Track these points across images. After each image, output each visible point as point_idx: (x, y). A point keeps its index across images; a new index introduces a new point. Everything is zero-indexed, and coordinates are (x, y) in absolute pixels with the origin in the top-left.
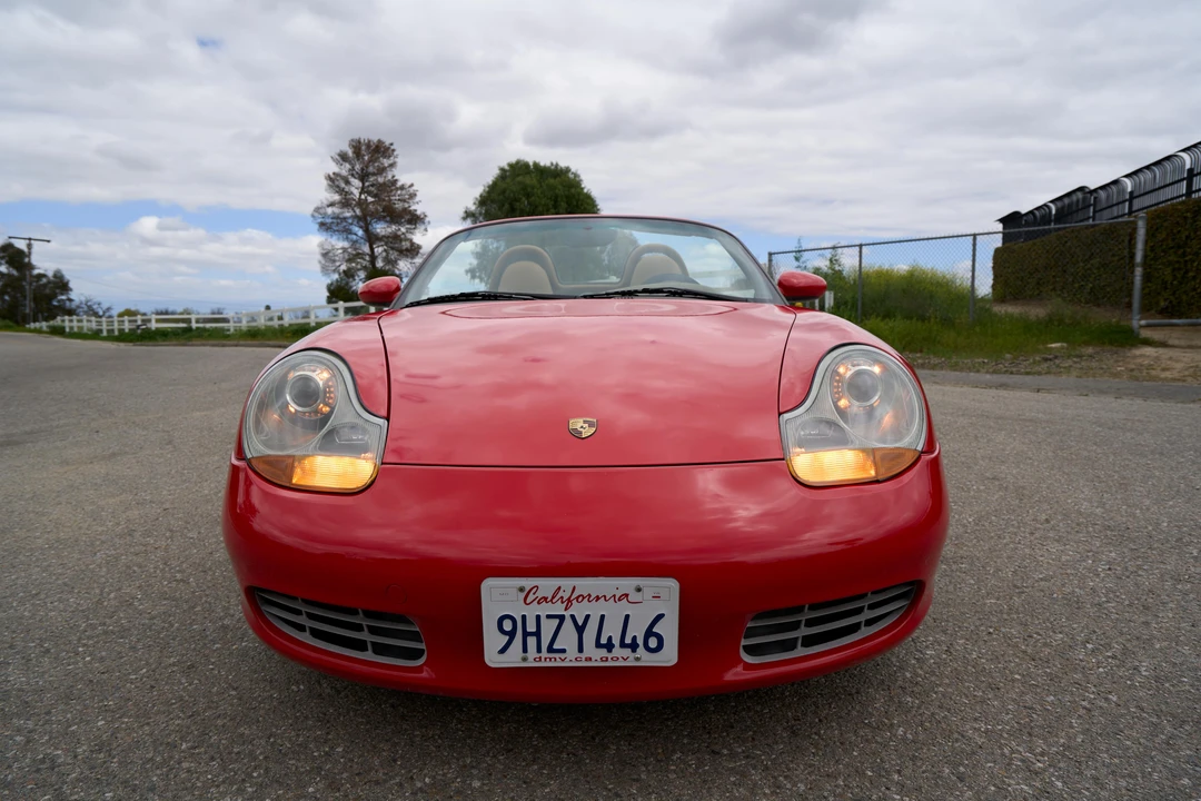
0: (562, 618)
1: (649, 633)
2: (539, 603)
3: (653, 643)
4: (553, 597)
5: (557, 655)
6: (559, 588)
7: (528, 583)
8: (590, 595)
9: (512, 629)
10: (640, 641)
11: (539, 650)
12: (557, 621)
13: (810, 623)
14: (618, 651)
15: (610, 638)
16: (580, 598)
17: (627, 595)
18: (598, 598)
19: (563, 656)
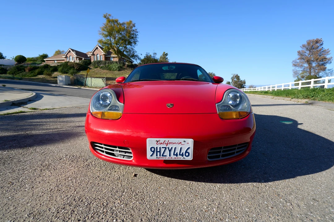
0: (165, 148)
1: (186, 152)
2: (160, 144)
3: (187, 154)
4: (164, 143)
5: (164, 157)
6: (165, 141)
7: (158, 139)
8: (172, 143)
9: (154, 150)
10: (184, 154)
11: (160, 156)
12: (164, 149)
13: (223, 151)
14: (179, 156)
15: (177, 153)
16: (170, 143)
17: (181, 143)
18: (174, 143)
19: (165, 157)
